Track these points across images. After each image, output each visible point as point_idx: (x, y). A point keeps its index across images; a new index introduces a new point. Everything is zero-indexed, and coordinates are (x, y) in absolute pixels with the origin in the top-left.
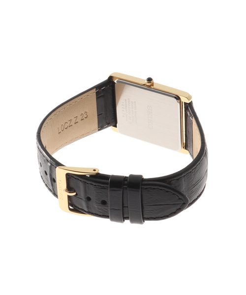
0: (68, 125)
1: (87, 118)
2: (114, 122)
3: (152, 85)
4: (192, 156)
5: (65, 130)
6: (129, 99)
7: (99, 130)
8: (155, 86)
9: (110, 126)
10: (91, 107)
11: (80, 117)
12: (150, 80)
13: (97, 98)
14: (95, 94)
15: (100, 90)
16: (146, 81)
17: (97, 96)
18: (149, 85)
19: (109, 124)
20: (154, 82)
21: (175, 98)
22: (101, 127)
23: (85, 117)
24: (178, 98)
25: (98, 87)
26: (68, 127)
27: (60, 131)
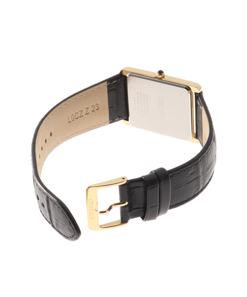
0: (79, 115)
1: (98, 110)
2: (126, 116)
3: (164, 77)
4: (202, 144)
5: (75, 120)
6: (140, 92)
7: (110, 123)
8: (166, 79)
9: (122, 119)
10: (103, 100)
11: (91, 109)
12: (161, 72)
13: (109, 91)
14: (106, 87)
15: (112, 84)
16: (157, 74)
17: (108, 89)
18: (160, 77)
19: (120, 118)
20: (165, 74)
21: (186, 88)
22: (112, 120)
23: (96, 109)
24: (188, 89)
25: (110, 80)
26: (79, 118)
27: (70, 120)
